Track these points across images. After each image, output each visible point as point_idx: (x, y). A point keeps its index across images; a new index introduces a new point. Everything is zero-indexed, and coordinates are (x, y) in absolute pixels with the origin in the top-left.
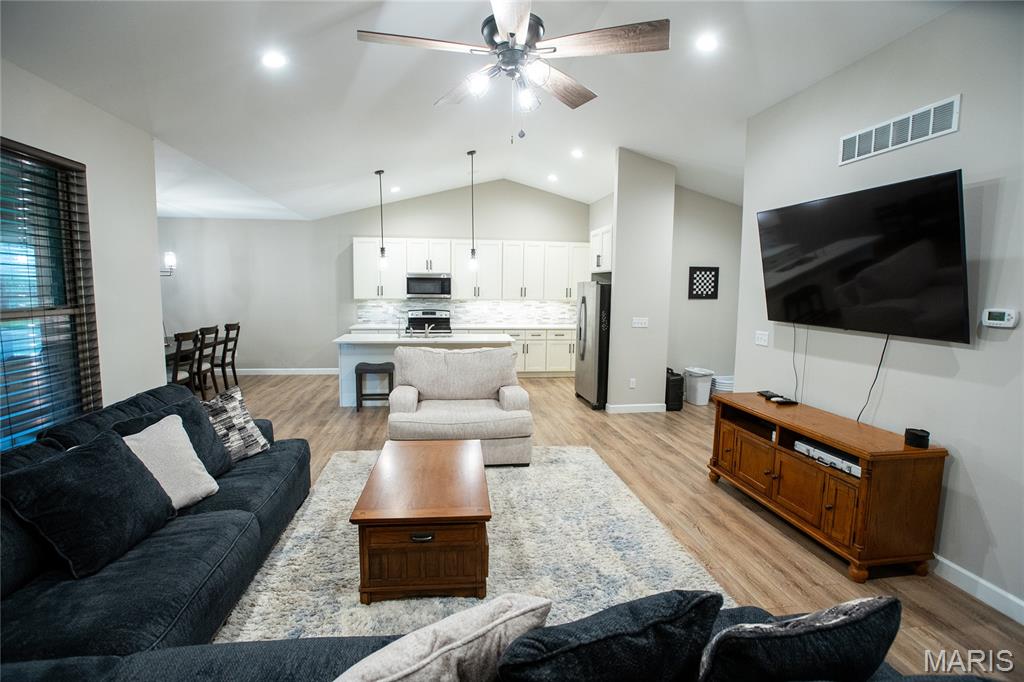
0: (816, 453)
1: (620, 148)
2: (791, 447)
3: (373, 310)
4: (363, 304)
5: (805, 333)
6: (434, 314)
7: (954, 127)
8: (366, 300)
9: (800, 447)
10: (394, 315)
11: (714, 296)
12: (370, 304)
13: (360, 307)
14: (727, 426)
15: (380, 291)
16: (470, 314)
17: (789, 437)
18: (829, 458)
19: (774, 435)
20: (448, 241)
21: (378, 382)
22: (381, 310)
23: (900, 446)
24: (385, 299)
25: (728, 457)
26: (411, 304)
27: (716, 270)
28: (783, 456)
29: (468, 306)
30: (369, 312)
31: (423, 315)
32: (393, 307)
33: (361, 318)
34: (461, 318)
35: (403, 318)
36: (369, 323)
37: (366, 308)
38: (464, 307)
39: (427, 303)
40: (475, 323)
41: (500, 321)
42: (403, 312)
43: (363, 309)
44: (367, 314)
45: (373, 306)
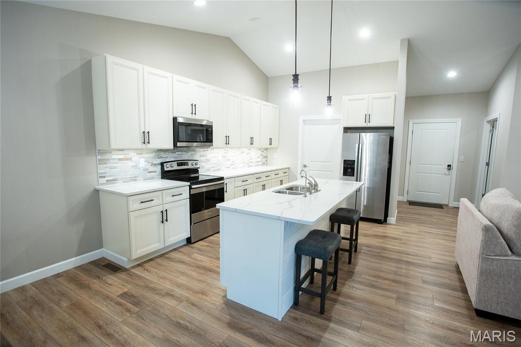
3: (120, 164)
4: (104, 157)
6: (185, 164)
8: (110, 151)
15: (146, 138)
29: (209, 155)
30: (115, 168)
31: (178, 166)
32: (143, 159)
33: (104, 177)
34: (204, 167)
35: (155, 172)
36: (114, 183)
37: (111, 161)
38: (206, 156)
39: (177, 153)
40: (214, 170)
41: (229, 167)
42: (155, 165)
43: (106, 163)
44: (113, 170)
45: (120, 159)
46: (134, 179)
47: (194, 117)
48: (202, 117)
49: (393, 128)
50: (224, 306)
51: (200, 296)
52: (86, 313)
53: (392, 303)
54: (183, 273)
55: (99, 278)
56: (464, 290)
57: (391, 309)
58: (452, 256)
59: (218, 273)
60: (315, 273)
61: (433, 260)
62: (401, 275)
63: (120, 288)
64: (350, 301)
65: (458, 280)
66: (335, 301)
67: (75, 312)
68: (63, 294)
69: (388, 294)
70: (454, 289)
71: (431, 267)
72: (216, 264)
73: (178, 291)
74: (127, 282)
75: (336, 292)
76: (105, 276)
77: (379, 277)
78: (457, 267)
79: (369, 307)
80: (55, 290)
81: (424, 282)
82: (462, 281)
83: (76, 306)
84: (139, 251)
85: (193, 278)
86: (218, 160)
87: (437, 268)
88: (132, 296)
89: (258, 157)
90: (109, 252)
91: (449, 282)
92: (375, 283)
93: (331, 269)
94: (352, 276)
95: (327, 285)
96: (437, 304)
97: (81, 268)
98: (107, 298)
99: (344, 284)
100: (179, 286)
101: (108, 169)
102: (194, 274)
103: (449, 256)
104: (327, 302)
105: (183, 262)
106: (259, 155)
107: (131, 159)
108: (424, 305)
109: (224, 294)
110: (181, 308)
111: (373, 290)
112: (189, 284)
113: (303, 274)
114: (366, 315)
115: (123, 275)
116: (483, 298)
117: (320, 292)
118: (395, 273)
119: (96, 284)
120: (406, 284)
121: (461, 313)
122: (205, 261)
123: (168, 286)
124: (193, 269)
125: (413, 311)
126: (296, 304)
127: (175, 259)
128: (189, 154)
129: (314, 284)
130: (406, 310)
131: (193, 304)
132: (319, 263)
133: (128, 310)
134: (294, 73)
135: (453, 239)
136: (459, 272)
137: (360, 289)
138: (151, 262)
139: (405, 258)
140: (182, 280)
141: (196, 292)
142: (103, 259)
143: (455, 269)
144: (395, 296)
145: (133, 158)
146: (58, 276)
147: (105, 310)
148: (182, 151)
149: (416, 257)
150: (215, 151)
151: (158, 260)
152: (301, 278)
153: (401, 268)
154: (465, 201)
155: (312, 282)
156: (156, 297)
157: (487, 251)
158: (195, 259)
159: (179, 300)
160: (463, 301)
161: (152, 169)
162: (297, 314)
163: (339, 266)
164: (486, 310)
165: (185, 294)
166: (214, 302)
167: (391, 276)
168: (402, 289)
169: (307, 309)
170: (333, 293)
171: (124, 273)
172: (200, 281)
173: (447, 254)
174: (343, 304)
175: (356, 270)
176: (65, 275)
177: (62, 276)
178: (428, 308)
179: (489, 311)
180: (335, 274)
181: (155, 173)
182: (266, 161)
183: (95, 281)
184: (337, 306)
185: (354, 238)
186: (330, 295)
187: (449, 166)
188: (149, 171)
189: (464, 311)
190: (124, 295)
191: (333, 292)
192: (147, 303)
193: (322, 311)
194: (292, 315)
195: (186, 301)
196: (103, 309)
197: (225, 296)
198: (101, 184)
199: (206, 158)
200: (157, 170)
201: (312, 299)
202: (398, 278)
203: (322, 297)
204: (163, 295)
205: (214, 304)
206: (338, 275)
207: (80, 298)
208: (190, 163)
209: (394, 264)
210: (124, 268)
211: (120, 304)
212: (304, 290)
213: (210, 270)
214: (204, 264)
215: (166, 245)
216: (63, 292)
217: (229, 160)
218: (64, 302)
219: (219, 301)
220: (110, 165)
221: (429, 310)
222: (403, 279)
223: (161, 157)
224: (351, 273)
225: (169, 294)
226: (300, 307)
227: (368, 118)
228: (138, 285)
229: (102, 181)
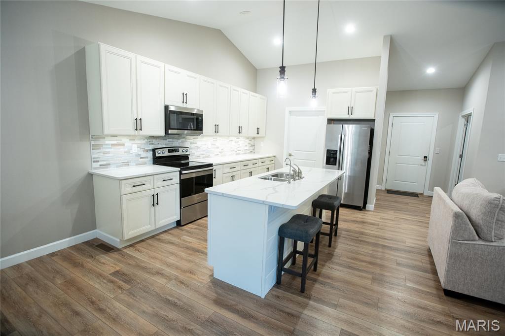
3: (113, 150)
4: (98, 142)
6: (176, 151)
8: (103, 137)
10: (136, 155)
12: (109, 141)
13: (95, 147)
15: (139, 125)
20: (198, 76)
22: (122, 149)
26: (154, 141)
29: (199, 143)
30: (108, 153)
31: (169, 152)
32: (136, 145)
33: (98, 161)
34: (194, 154)
35: (147, 157)
36: (108, 168)
37: (104, 147)
38: (196, 143)
39: (168, 140)
40: (203, 157)
41: (218, 155)
42: (147, 151)
43: (100, 149)
44: (106, 155)
45: (113, 145)
46: (127, 164)
47: (185, 105)
48: (193, 106)
49: (374, 120)
50: (211, 284)
51: (188, 274)
52: (79, 289)
53: (368, 283)
54: (172, 254)
55: (93, 257)
56: (435, 272)
57: (366, 289)
58: (425, 241)
59: (206, 254)
60: (297, 255)
61: (408, 244)
62: (377, 258)
63: (112, 267)
64: (329, 281)
65: (429, 263)
66: (315, 281)
67: (69, 289)
68: (57, 272)
69: (364, 274)
70: (425, 271)
71: (405, 251)
72: (204, 246)
73: (168, 270)
74: (119, 261)
75: (316, 273)
76: (98, 255)
77: (356, 259)
78: (429, 251)
79: (346, 287)
80: (50, 268)
81: (398, 264)
82: (432, 263)
83: (70, 283)
84: (131, 233)
85: (182, 259)
86: (208, 147)
87: (410, 252)
88: (124, 274)
89: (246, 146)
90: (101, 233)
91: (421, 264)
92: (353, 265)
93: (312, 251)
94: (332, 258)
95: (308, 266)
96: (409, 284)
97: (76, 248)
98: (99, 276)
99: (323, 266)
100: (169, 265)
101: (102, 154)
102: (183, 255)
103: (422, 241)
104: (307, 282)
105: (173, 243)
106: (247, 144)
107: (123, 145)
108: (397, 285)
109: (211, 274)
110: (171, 286)
111: (350, 271)
112: (178, 263)
113: (285, 256)
114: (343, 294)
115: (115, 255)
116: (451, 279)
117: (301, 272)
118: (372, 256)
119: (89, 263)
120: (382, 266)
121: (432, 293)
122: (194, 242)
123: (158, 265)
124: (182, 249)
125: (386, 291)
126: (279, 283)
127: (165, 240)
128: (180, 141)
129: (296, 265)
130: (380, 289)
131: (182, 283)
132: (300, 246)
133: (120, 287)
134: (281, 66)
135: (426, 225)
136: (430, 255)
137: (338, 270)
138: (142, 243)
139: (381, 242)
140: (172, 260)
141: (185, 271)
142: (96, 239)
143: (426, 253)
144: (370, 276)
145: (126, 145)
146: (53, 255)
147: (99, 287)
148: (173, 138)
149: (391, 242)
150: (205, 139)
151: (149, 241)
152: (283, 259)
153: (377, 251)
154: (438, 190)
155: (294, 263)
156: (146, 276)
157: (457, 236)
158: (184, 241)
159: (169, 278)
160: (433, 282)
161: (144, 154)
162: (280, 292)
163: (320, 249)
164: (454, 291)
165: (174, 272)
166: (201, 281)
167: (368, 259)
168: (377, 270)
169: (289, 288)
170: (314, 274)
171: (116, 253)
172: (189, 261)
173: (421, 239)
174: (322, 283)
175: (335, 253)
176: (59, 254)
177: (57, 255)
178: (400, 288)
179: (456, 291)
180: (315, 256)
181: (147, 159)
182: (254, 149)
183: (89, 260)
184: (317, 286)
185: (334, 223)
186: (310, 275)
187: (425, 157)
188: (142, 156)
189: (434, 291)
190: (116, 273)
191: (313, 272)
192: (139, 281)
193: (303, 290)
194: (274, 293)
195: (175, 279)
196: (96, 286)
197: (212, 275)
198: (95, 168)
199: (196, 145)
200: (149, 156)
201: (294, 279)
202: (374, 260)
203: (303, 276)
204: (153, 274)
205: (201, 283)
206: (319, 257)
207: (74, 276)
208: (180, 149)
209: (371, 248)
210: (116, 248)
211: (112, 282)
212: (286, 270)
213: (198, 251)
214: (192, 246)
215: (157, 227)
216: (57, 269)
217: (218, 148)
218: (58, 279)
219: (206, 280)
220: (104, 150)
221: (402, 290)
222: (379, 261)
223: (153, 144)
224: (330, 256)
225: (159, 273)
226: (282, 286)
227: (350, 110)
228: (129, 264)
229: (95, 165)
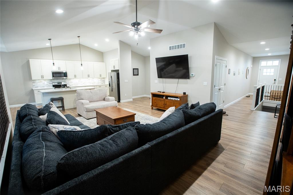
0: (172, 98)
1: (120, 41)
2: (167, 98)
3: (39, 83)
4: (34, 81)
5: (164, 80)
7: (186, 48)
8: (36, 80)
9: (169, 98)
10: (47, 85)
11: (138, 75)
12: (37, 81)
13: (33, 83)
14: (154, 98)
15: (42, 77)
16: (72, 82)
17: (167, 97)
18: (174, 99)
19: (164, 98)
20: (65, 61)
21: (57, 103)
22: (42, 83)
23: (183, 95)
24: (44, 80)
25: (155, 104)
26: (53, 81)
27: (138, 69)
28: (167, 100)
29: (72, 81)
31: (58, 84)
32: (46, 82)
36: (37, 87)
39: (58, 80)
42: (50, 83)
44: (37, 84)
46: (44, 87)
47: (60, 70)
48: (63, 70)
49: (119, 70)
101: (35, 84)
107: (42, 82)
128: (63, 80)
145: (43, 82)
148: (60, 80)
188: (49, 85)
198: (34, 88)
200: (51, 85)
208: (62, 83)
227: (114, 67)
229: (34, 87)
